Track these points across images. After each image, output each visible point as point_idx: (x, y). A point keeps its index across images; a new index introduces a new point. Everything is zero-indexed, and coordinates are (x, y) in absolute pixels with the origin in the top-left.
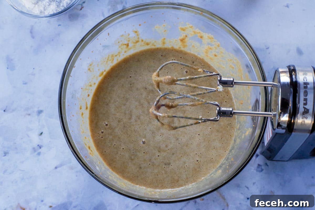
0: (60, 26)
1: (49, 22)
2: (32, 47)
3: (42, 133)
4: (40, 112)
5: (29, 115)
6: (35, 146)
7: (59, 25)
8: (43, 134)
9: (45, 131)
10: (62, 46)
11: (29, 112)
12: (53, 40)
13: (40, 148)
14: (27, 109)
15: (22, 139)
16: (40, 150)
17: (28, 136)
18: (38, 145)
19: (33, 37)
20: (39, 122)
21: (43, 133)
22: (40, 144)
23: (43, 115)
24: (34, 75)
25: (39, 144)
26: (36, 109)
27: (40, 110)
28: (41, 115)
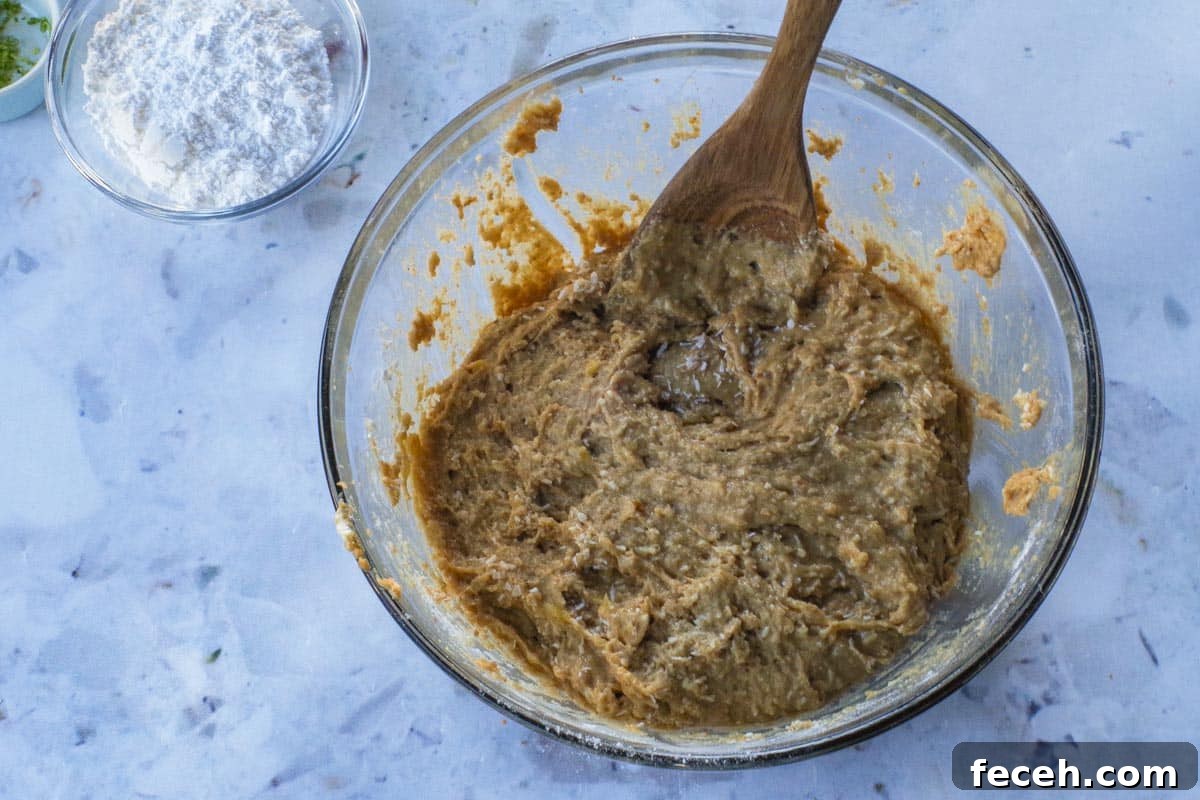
0: (272, 249)
1: (232, 235)
2: (169, 329)
3: (216, 654)
4: (208, 574)
5: (168, 585)
6: (194, 701)
7: (271, 246)
8: (222, 656)
9: (230, 643)
10: (284, 321)
11: (168, 575)
12: (248, 301)
13: (213, 709)
14: (160, 564)
15: (144, 677)
16: (213, 718)
17: (167, 666)
18: (205, 699)
19: (174, 294)
20: (206, 612)
21: (222, 653)
22: (211, 693)
23: (221, 583)
24: (179, 434)
25: (208, 693)
26: (192, 565)
27: (210, 568)
28: (212, 584)
